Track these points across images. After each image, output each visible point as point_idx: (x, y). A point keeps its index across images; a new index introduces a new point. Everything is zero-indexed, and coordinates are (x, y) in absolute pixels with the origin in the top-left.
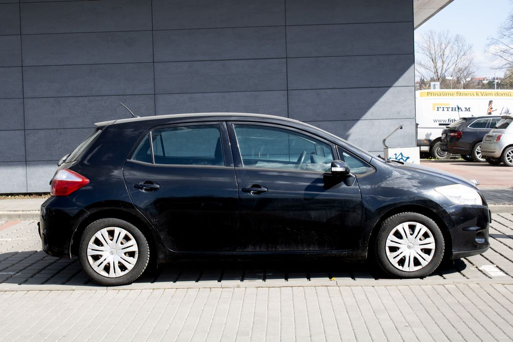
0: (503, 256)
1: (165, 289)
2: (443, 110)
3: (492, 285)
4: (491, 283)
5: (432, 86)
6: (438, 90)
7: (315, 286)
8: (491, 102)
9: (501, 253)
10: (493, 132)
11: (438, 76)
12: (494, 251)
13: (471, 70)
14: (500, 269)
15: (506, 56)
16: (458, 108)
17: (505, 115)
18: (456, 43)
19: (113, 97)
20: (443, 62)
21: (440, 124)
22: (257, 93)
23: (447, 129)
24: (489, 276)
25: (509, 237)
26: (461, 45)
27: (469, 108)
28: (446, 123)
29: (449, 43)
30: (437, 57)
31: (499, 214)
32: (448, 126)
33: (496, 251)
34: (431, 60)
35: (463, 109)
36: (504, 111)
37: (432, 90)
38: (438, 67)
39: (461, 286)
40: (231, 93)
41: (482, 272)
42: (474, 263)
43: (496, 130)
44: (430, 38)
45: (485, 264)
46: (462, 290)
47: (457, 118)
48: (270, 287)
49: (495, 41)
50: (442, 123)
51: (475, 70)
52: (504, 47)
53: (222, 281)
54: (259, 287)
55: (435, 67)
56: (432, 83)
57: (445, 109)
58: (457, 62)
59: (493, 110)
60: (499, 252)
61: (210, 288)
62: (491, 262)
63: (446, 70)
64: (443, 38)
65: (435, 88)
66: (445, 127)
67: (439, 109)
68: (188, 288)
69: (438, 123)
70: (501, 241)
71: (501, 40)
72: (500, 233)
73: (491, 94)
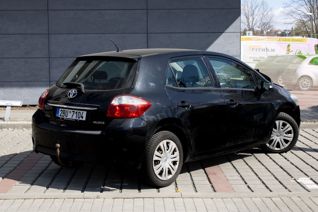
0: (314, 168)
1: (35, 199)
2: (256, 50)
3: (311, 198)
4: (309, 196)
5: (247, 34)
6: (251, 36)
7: (163, 198)
8: (289, 46)
9: (312, 166)
10: (291, 66)
11: (249, 28)
12: (306, 163)
13: (271, 25)
14: (314, 181)
15: (295, 15)
16: (267, 49)
17: (298, 55)
18: (262, 6)
19: (17, 35)
20: (253, 19)
21: (254, 60)
22: (124, 35)
23: (259, 64)
24: (307, 188)
25: (315, 150)
26: (265, 8)
27: (274, 50)
28: (258, 59)
29: (257, 6)
30: (249, 15)
31: (304, 130)
32: (260, 61)
33: (307, 164)
34: (245, 17)
35: (270, 50)
36: (297, 52)
37: (247, 36)
38: (249, 22)
39: (286, 199)
40: (106, 34)
41: (300, 184)
42: (292, 175)
43: (293, 65)
44: (245, 2)
45: (301, 176)
46: (286, 203)
47: (266, 57)
48: (125, 198)
49: (288, 5)
50: (255, 59)
51: (274, 24)
52: (294, 10)
53: (85, 192)
54: (116, 198)
55: (248, 22)
56: (247, 32)
57: (257, 49)
58: (263, 18)
59: (290, 51)
60: (310, 165)
61: (74, 198)
62: (305, 174)
63: (255, 24)
64: (254, 3)
65: (249, 35)
66: (257, 62)
67: (254, 50)
68: (54, 199)
69: (252, 59)
70: (310, 154)
71: (292, 5)
72: (308, 148)
73: (289, 40)
